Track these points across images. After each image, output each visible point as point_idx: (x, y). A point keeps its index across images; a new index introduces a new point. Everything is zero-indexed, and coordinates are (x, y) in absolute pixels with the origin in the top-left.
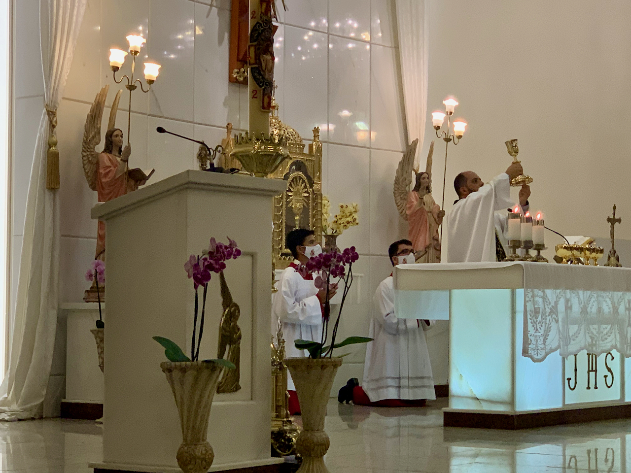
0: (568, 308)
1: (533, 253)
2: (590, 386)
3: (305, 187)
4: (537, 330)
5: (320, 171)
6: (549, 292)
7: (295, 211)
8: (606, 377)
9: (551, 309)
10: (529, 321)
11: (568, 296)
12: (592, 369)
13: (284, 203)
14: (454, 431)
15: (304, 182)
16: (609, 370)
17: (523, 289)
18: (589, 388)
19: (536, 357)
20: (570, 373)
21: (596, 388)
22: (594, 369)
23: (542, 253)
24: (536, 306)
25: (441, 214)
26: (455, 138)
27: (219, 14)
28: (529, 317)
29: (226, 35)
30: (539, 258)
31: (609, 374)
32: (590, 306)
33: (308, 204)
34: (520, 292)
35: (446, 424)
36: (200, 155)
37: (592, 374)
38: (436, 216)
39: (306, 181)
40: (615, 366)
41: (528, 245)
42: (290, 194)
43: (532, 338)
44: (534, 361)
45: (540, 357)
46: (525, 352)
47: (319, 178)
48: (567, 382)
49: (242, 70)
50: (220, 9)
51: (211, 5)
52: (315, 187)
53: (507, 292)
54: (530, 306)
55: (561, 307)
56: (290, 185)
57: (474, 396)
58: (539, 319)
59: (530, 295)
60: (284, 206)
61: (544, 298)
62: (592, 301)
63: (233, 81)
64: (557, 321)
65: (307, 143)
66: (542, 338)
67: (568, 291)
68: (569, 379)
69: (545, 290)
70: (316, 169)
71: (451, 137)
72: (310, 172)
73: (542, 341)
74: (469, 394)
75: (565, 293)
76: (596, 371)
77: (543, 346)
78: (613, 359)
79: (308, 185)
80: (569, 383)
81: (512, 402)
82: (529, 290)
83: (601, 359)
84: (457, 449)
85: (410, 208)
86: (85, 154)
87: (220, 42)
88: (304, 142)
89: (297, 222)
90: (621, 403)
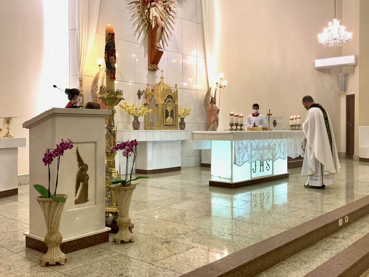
0: (251, 146)
1: (239, 127)
3: (172, 103)
4: (239, 155)
5: (177, 98)
6: (244, 141)
7: (168, 111)
8: (267, 167)
9: (245, 147)
10: (236, 152)
11: (251, 142)
12: (262, 165)
13: (165, 109)
14: (213, 188)
15: (172, 102)
16: (268, 165)
18: (260, 171)
19: (239, 164)
20: (253, 167)
21: (263, 171)
23: (242, 127)
24: (239, 147)
25: (219, 110)
26: (223, 86)
27: (144, 48)
28: (236, 150)
29: (147, 55)
30: (241, 129)
31: (268, 166)
32: (260, 145)
33: (173, 109)
34: (234, 142)
35: (210, 185)
36: (138, 93)
37: (262, 167)
38: (217, 111)
39: (172, 101)
40: (270, 163)
41: (237, 125)
42: (167, 105)
43: (238, 158)
44: (238, 166)
45: (241, 164)
46: (235, 163)
47: (177, 100)
48: (252, 170)
49: (152, 66)
50: (145, 46)
51: (141, 45)
52: (176, 103)
53: (230, 142)
54: (237, 146)
55: (249, 145)
56: (167, 103)
57: (219, 176)
58: (240, 151)
59: (237, 143)
60: (165, 110)
61: (242, 143)
62: (260, 144)
63: (149, 70)
64: (247, 151)
65: (173, 89)
66: (241, 158)
67: (251, 140)
68: (253, 169)
69: (243, 141)
70: (176, 97)
71: (222, 86)
72: (174, 99)
73: (241, 159)
74: (217, 175)
75: (250, 141)
76: (263, 165)
77: (242, 160)
78: (269, 161)
79: (173, 103)
80: (253, 171)
81: (232, 179)
82: (236, 141)
83: (265, 162)
84: (214, 194)
85: (209, 109)
86: (92, 94)
87: (145, 57)
88: (172, 89)
89: (169, 115)
90: (272, 176)
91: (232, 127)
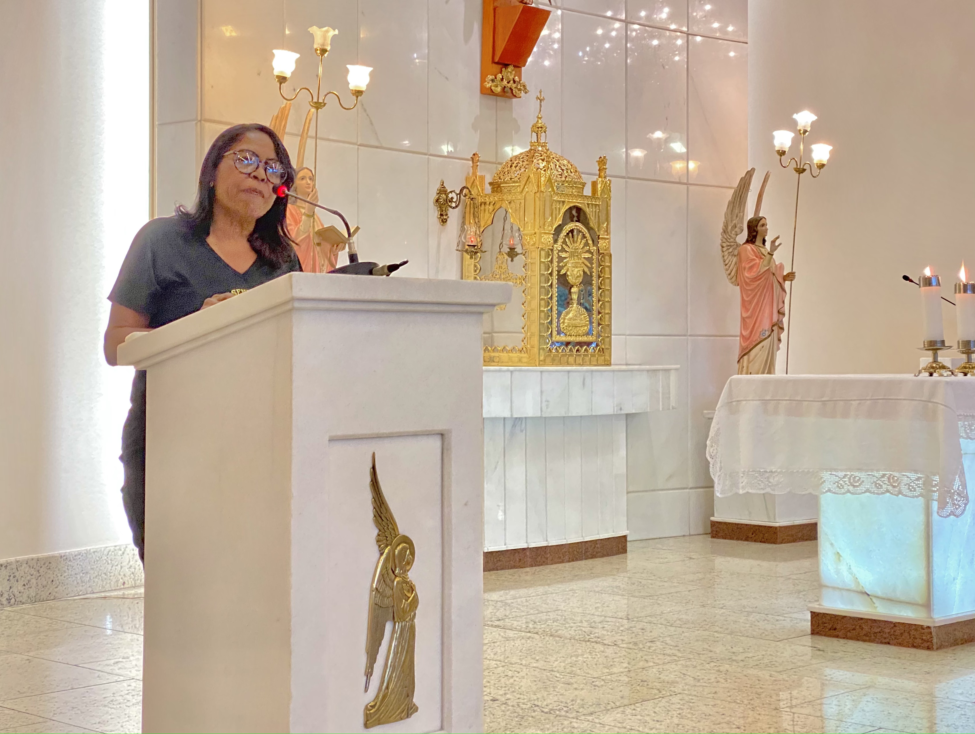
3: (587, 244)
5: (608, 220)
7: (571, 280)
13: (556, 269)
15: (584, 237)
25: (790, 277)
26: (814, 167)
33: (591, 269)
35: (815, 631)
36: (437, 200)
39: (587, 235)
42: (563, 255)
47: (607, 231)
49: (500, 76)
52: (602, 244)
56: (564, 242)
60: (555, 273)
63: (486, 93)
65: (588, 180)
70: (603, 217)
71: (807, 167)
72: (593, 223)
74: (853, 586)
79: (590, 242)
81: (927, 604)
87: (467, 36)
88: (585, 178)
89: (575, 297)
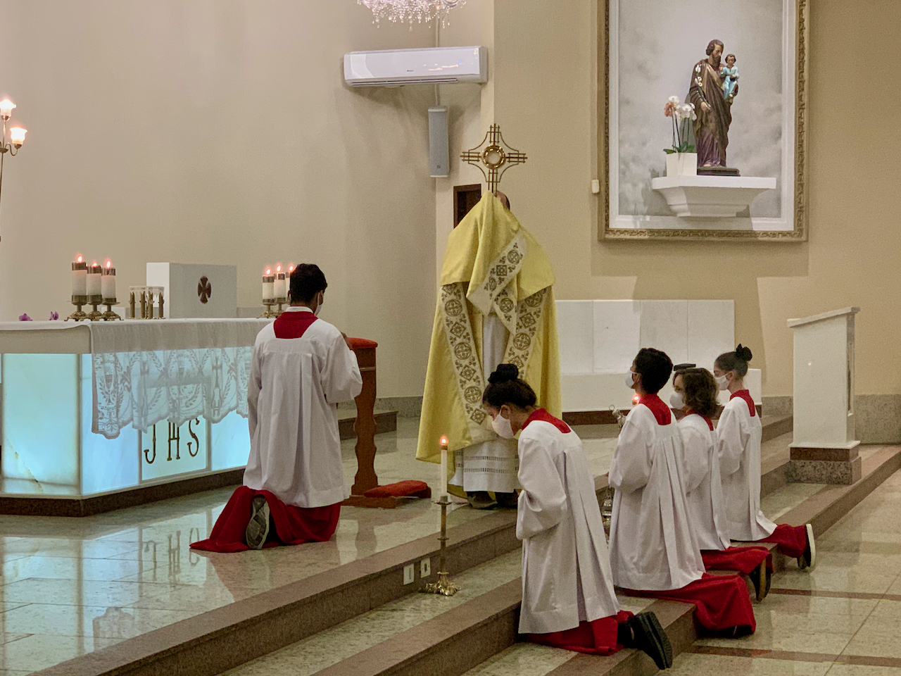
0: (144, 372)
1: (103, 309)
2: (171, 457)
4: (110, 401)
6: (120, 355)
8: (189, 444)
9: (123, 376)
10: (99, 391)
11: (145, 358)
12: (174, 437)
16: (194, 436)
17: (91, 355)
18: (169, 459)
19: (108, 433)
20: (147, 444)
21: (178, 458)
22: (176, 437)
23: (114, 308)
24: (108, 374)
26: (13, 147)
28: (98, 386)
30: (109, 316)
31: (193, 441)
32: (170, 368)
34: (87, 358)
37: (174, 443)
40: (200, 430)
41: (96, 299)
43: (105, 411)
44: (107, 437)
45: (113, 432)
46: (95, 429)
48: (144, 454)
53: (72, 358)
54: (100, 373)
55: (136, 368)
57: (31, 478)
58: (112, 388)
59: (99, 361)
61: (116, 362)
62: (171, 363)
64: (129, 389)
67: (144, 353)
68: (146, 451)
69: (117, 354)
71: (8, 147)
73: (113, 414)
74: (27, 476)
75: (141, 356)
76: (178, 439)
77: (116, 419)
78: (198, 422)
80: (147, 456)
82: (98, 355)
83: (184, 429)
90: (207, 473)
91: (79, 309)
